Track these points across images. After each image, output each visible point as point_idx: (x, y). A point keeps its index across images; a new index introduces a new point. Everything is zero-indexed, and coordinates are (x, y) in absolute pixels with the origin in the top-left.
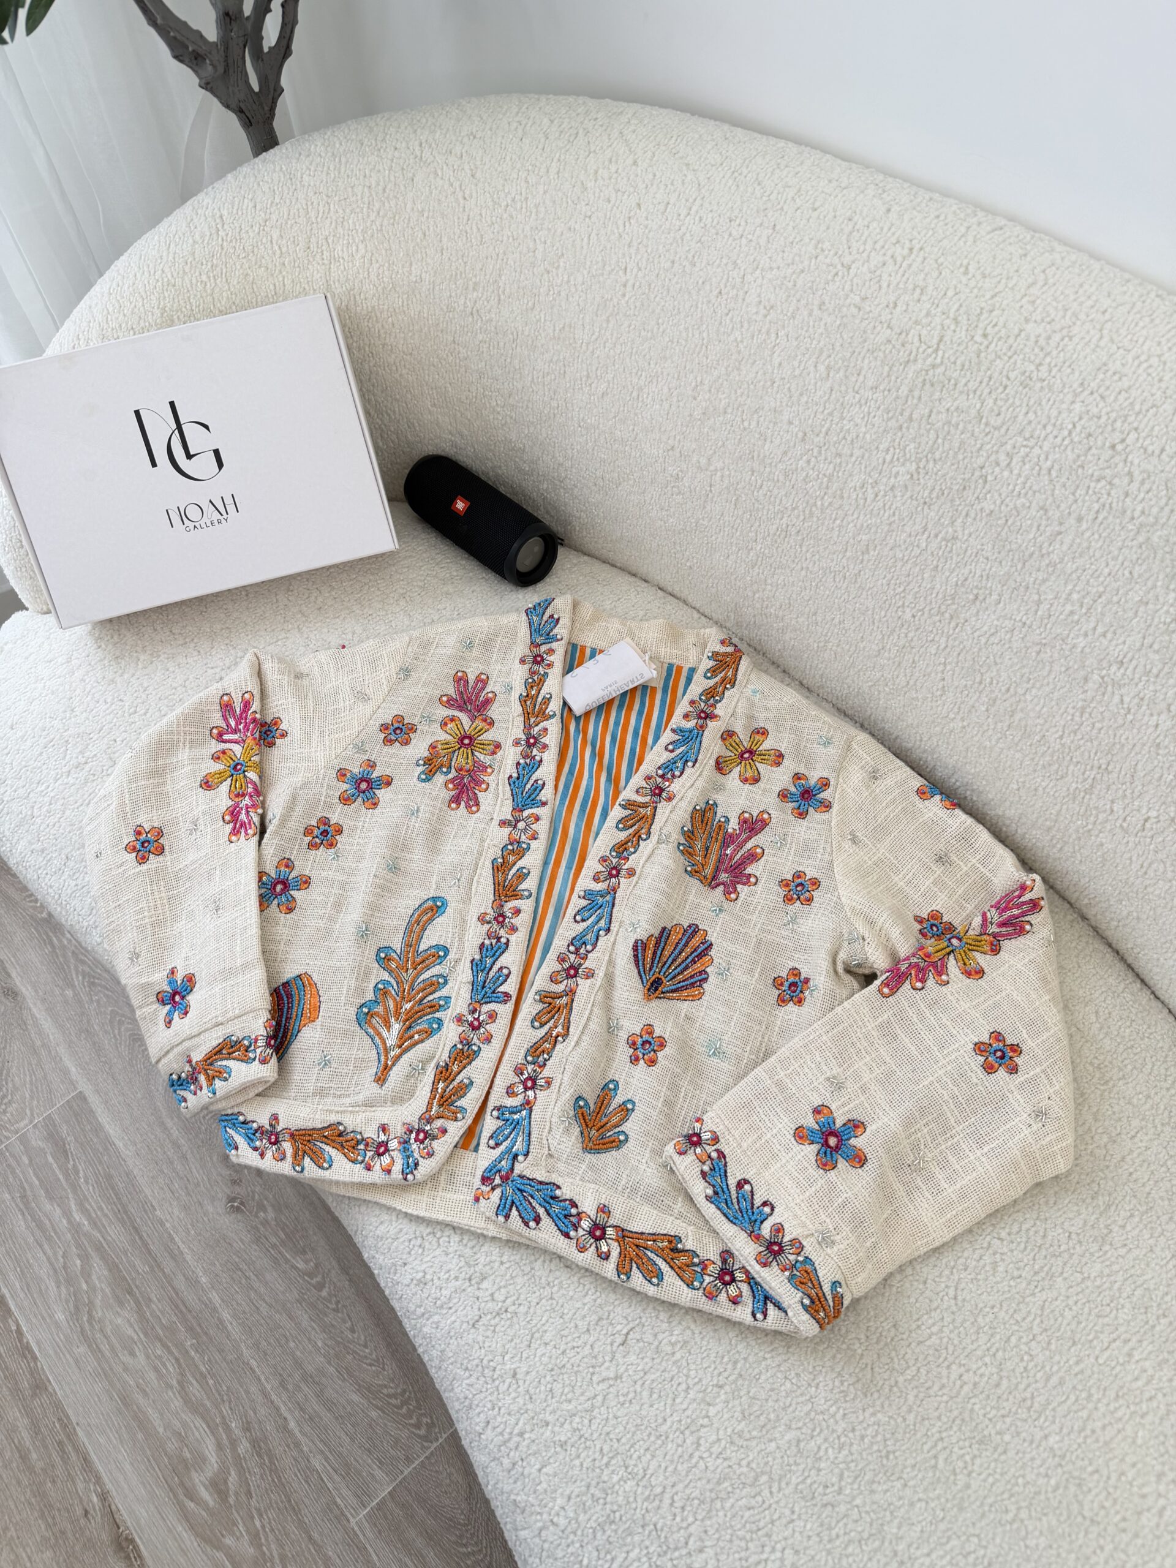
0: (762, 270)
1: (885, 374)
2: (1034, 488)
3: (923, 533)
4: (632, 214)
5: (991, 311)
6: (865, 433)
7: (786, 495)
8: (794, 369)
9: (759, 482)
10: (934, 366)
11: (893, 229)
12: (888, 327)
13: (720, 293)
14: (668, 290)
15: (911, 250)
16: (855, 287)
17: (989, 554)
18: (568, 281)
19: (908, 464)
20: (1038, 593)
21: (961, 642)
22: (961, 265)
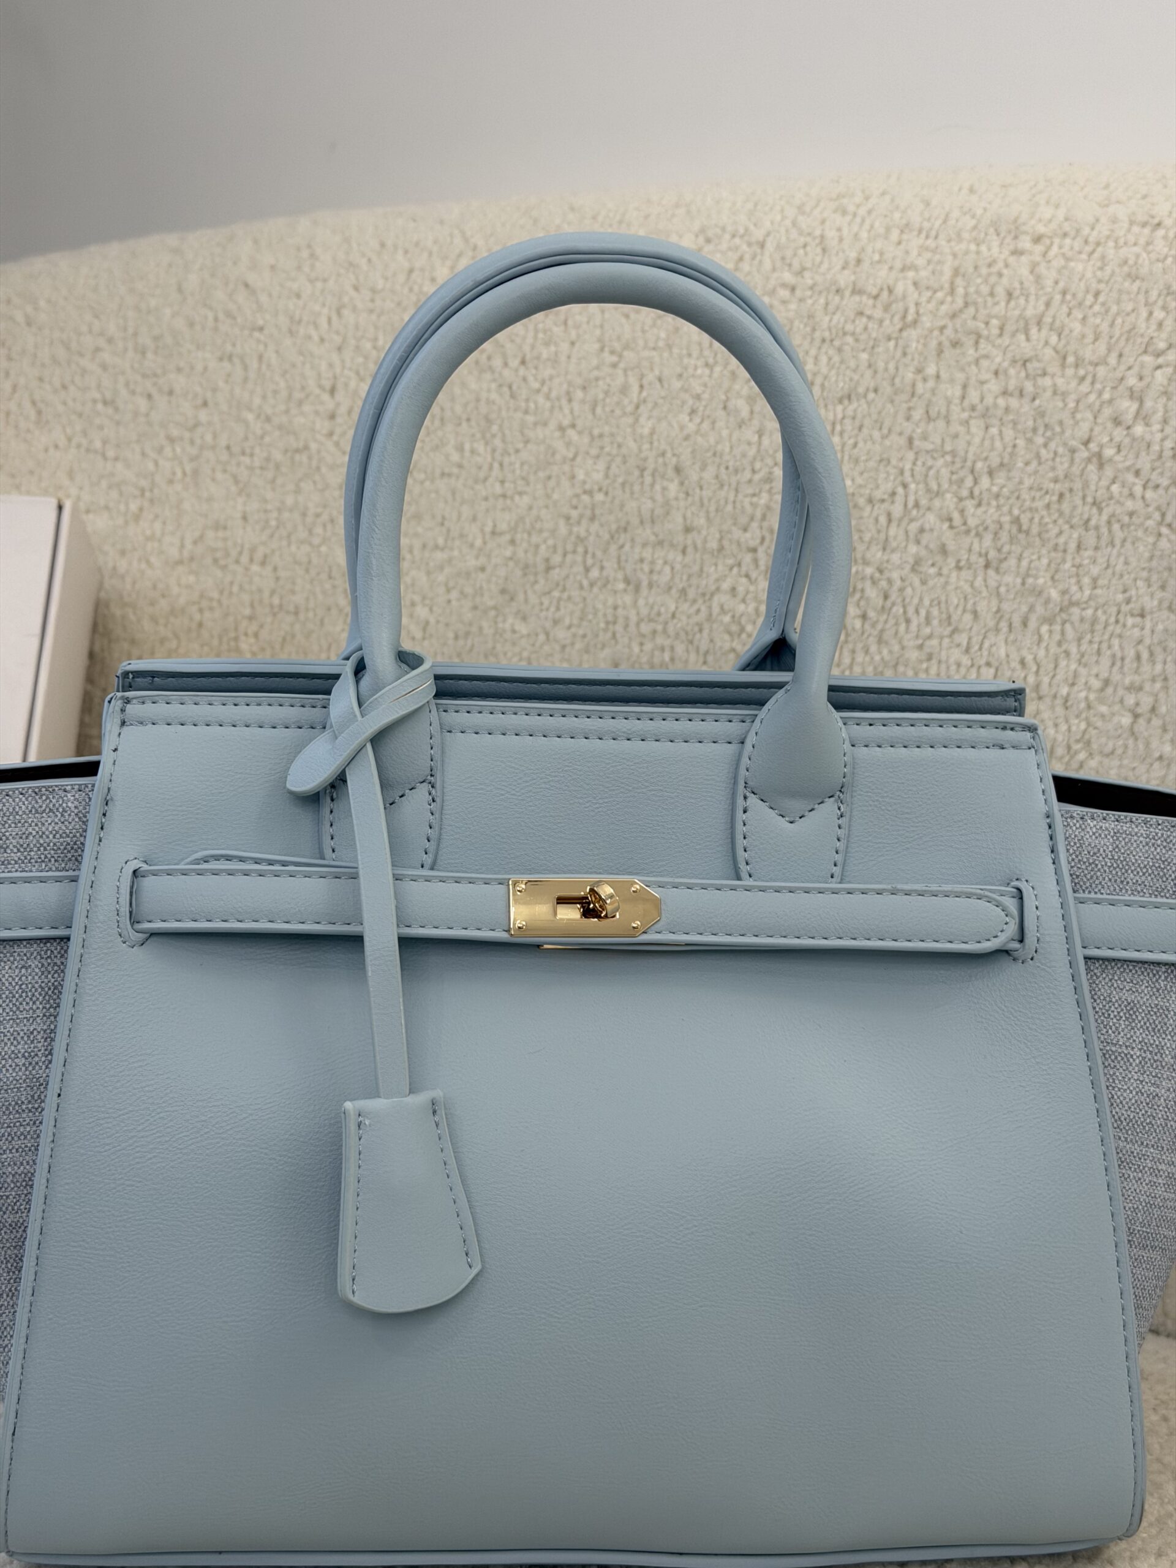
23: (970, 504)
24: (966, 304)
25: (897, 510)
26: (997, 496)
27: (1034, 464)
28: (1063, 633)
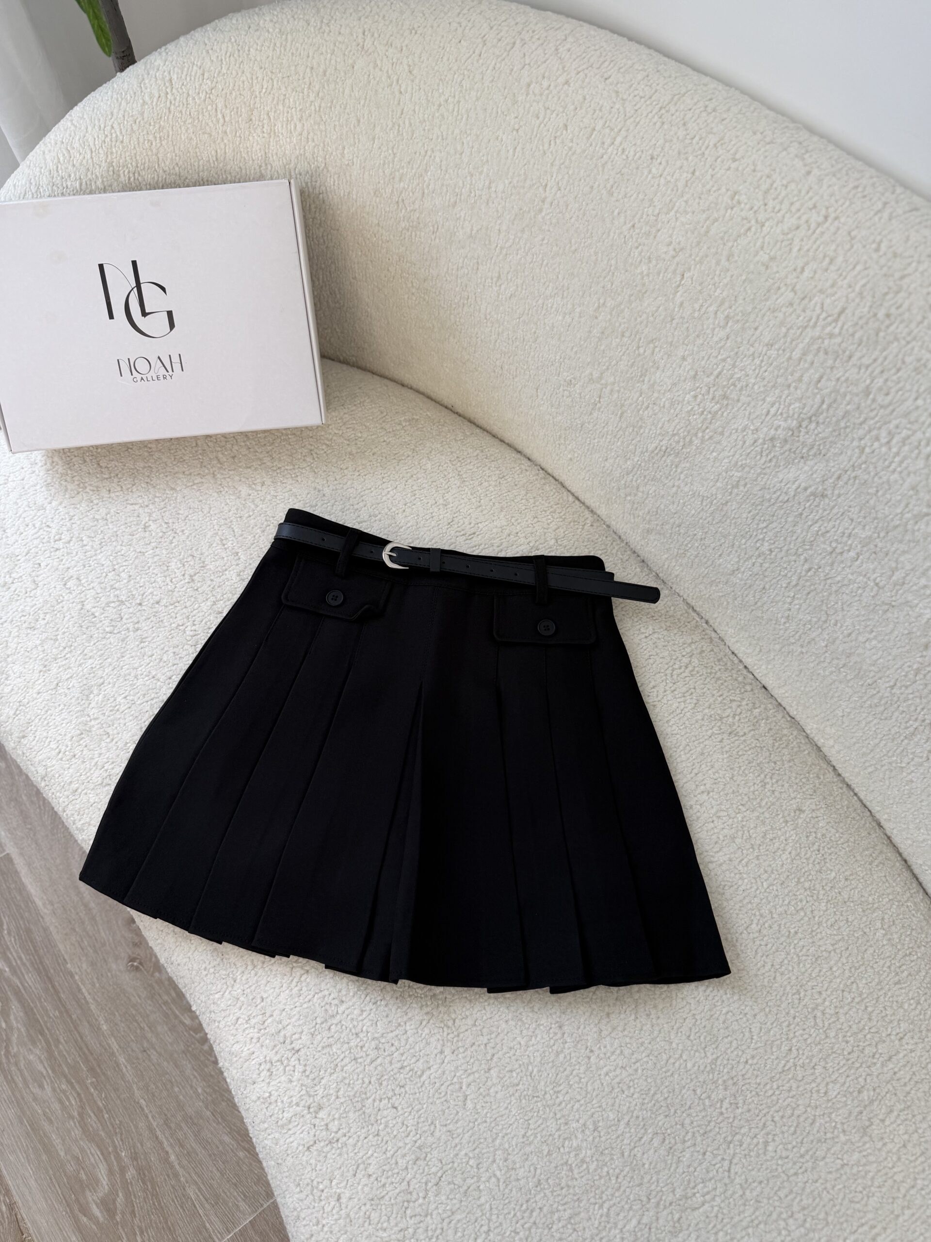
0: (676, 212)
1: (782, 335)
2: (911, 469)
3: (794, 482)
4: (559, 134)
5: (897, 292)
6: (754, 384)
7: (669, 421)
8: (694, 311)
9: (646, 404)
10: (831, 336)
11: (811, 194)
12: (793, 290)
13: (633, 226)
14: (584, 215)
15: (826, 218)
16: (766, 244)
17: (855, 517)
18: (489, 188)
19: (789, 421)
20: (897, 561)
21: (812, 584)
22: (874, 241)
23: (803, 430)
24: (840, 334)
25: (773, 411)
26: (817, 435)
27: (837, 433)
28: (819, 503)
